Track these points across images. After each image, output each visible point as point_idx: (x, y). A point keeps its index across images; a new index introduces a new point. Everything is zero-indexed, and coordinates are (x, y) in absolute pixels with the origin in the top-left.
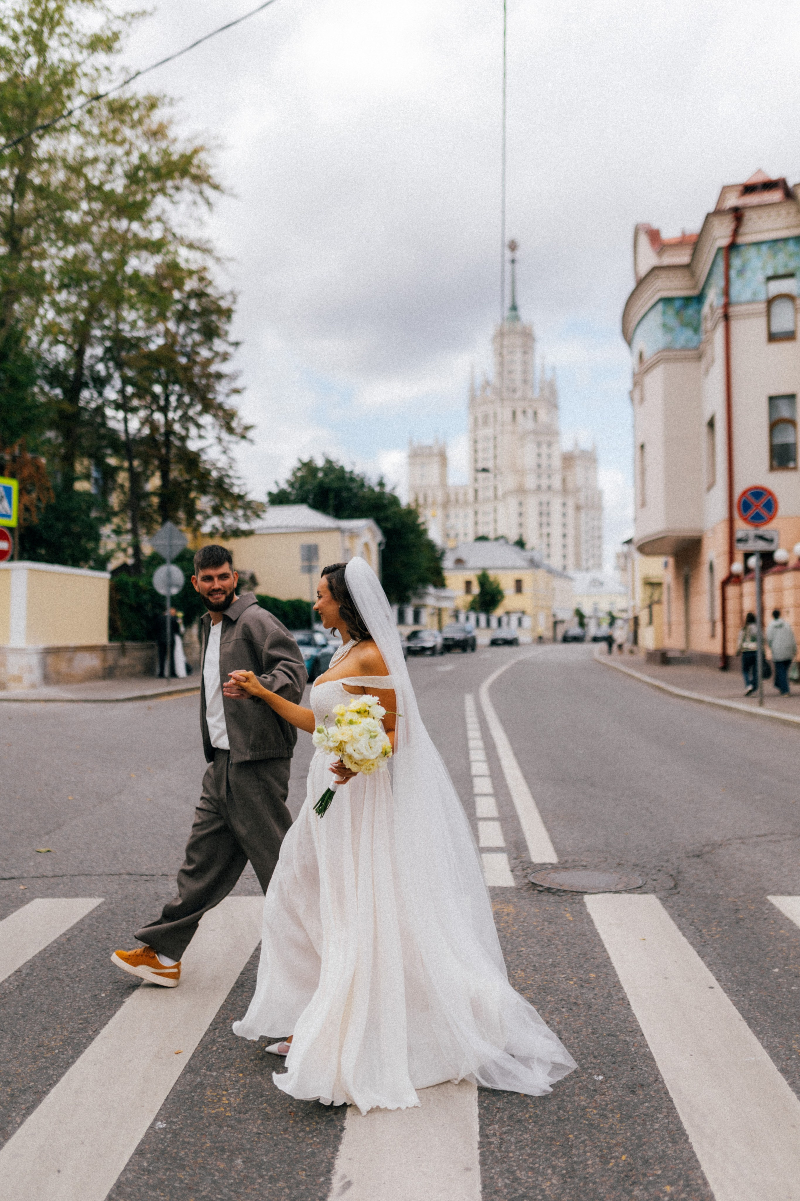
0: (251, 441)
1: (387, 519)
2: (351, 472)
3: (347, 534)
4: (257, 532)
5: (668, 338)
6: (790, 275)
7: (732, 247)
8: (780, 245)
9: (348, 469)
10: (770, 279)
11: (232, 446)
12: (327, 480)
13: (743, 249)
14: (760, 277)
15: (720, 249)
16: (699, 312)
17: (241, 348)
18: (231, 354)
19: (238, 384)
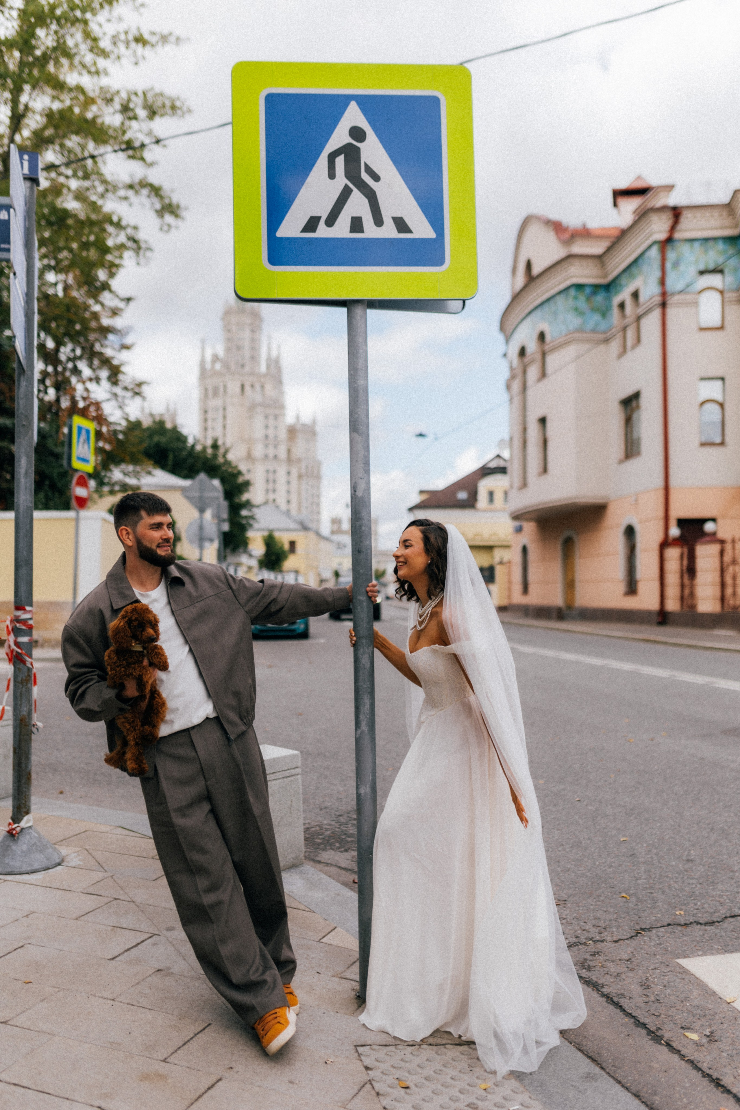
5: (579, 321)
6: (717, 271)
7: (668, 241)
8: (711, 243)
11: (127, 401)
13: (677, 245)
14: (692, 271)
15: (655, 242)
16: (609, 299)
18: (121, 310)
19: (128, 340)
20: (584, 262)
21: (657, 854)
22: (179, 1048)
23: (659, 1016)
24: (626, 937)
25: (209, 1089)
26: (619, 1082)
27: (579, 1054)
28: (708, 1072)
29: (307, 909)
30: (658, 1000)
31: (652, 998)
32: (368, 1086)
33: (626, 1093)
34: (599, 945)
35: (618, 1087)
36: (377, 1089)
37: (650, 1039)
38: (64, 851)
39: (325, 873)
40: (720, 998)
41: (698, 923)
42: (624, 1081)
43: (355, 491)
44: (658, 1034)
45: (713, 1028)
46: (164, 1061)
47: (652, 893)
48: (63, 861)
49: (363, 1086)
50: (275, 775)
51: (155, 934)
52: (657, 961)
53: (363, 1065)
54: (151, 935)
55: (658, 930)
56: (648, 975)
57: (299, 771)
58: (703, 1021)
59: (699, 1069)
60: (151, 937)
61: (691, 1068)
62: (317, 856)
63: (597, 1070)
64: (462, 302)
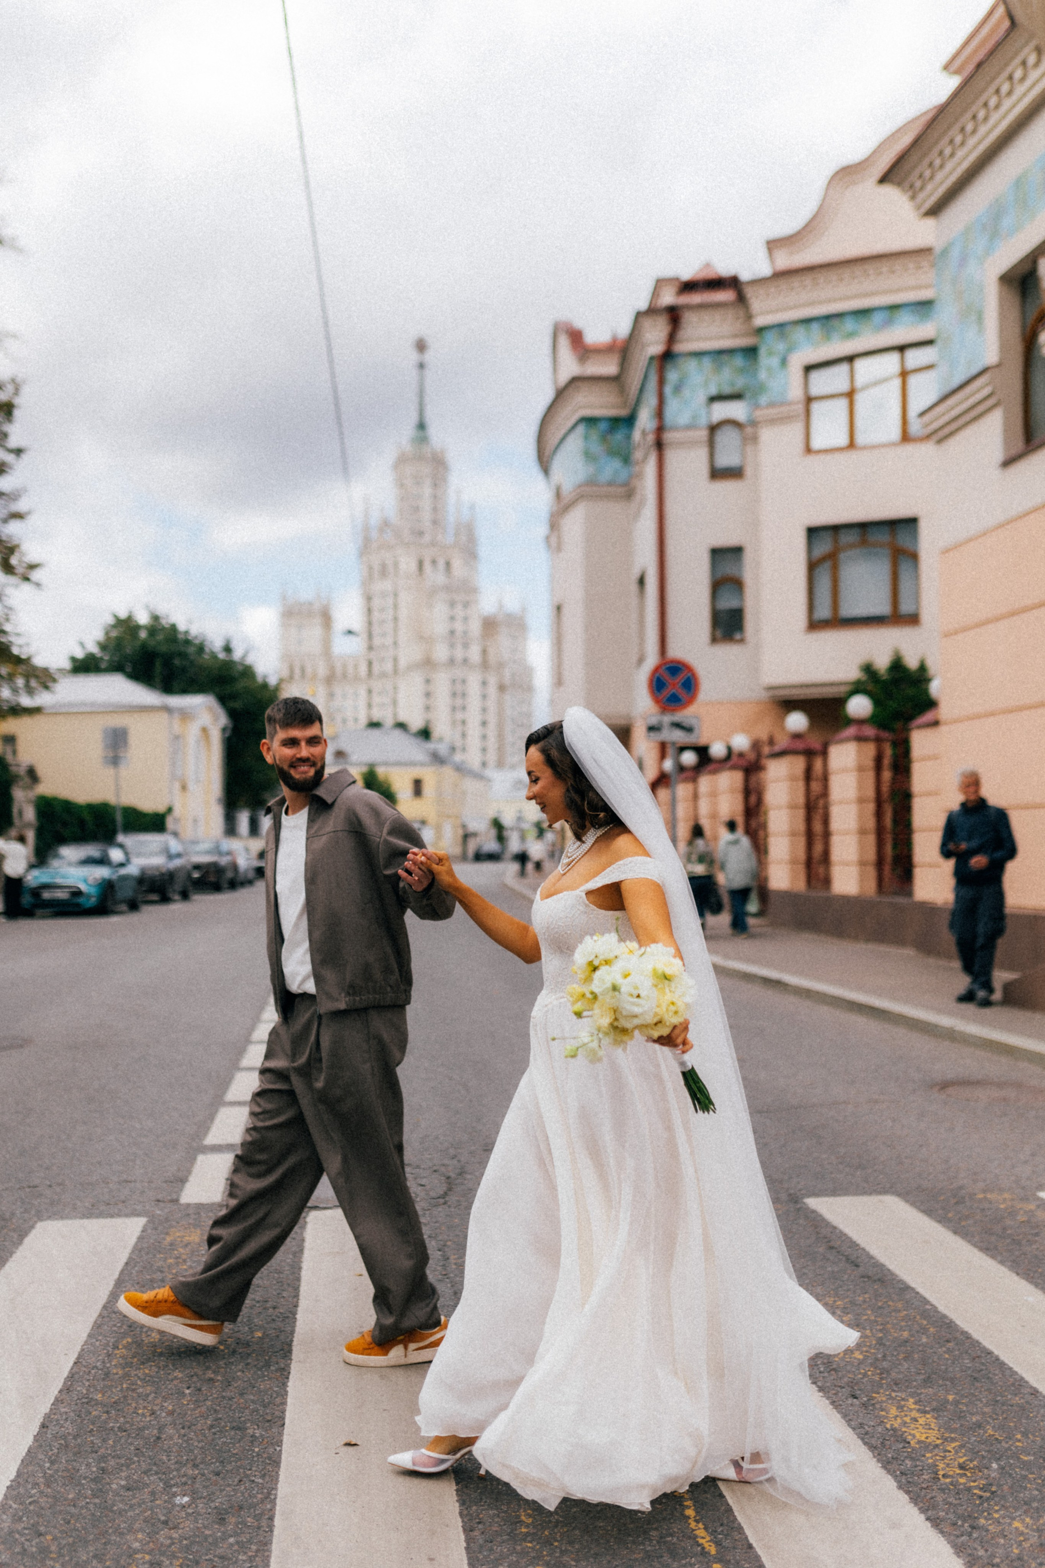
0: (38, 585)
1: (233, 697)
2: (187, 632)
3: (176, 715)
5: (591, 469)
6: (736, 396)
7: (667, 357)
8: (725, 358)
9: (182, 627)
10: (713, 399)
12: (152, 643)
13: (680, 359)
14: (701, 397)
15: (652, 358)
16: (629, 437)
17: (25, 457)
18: (9, 465)
20: (597, 387)
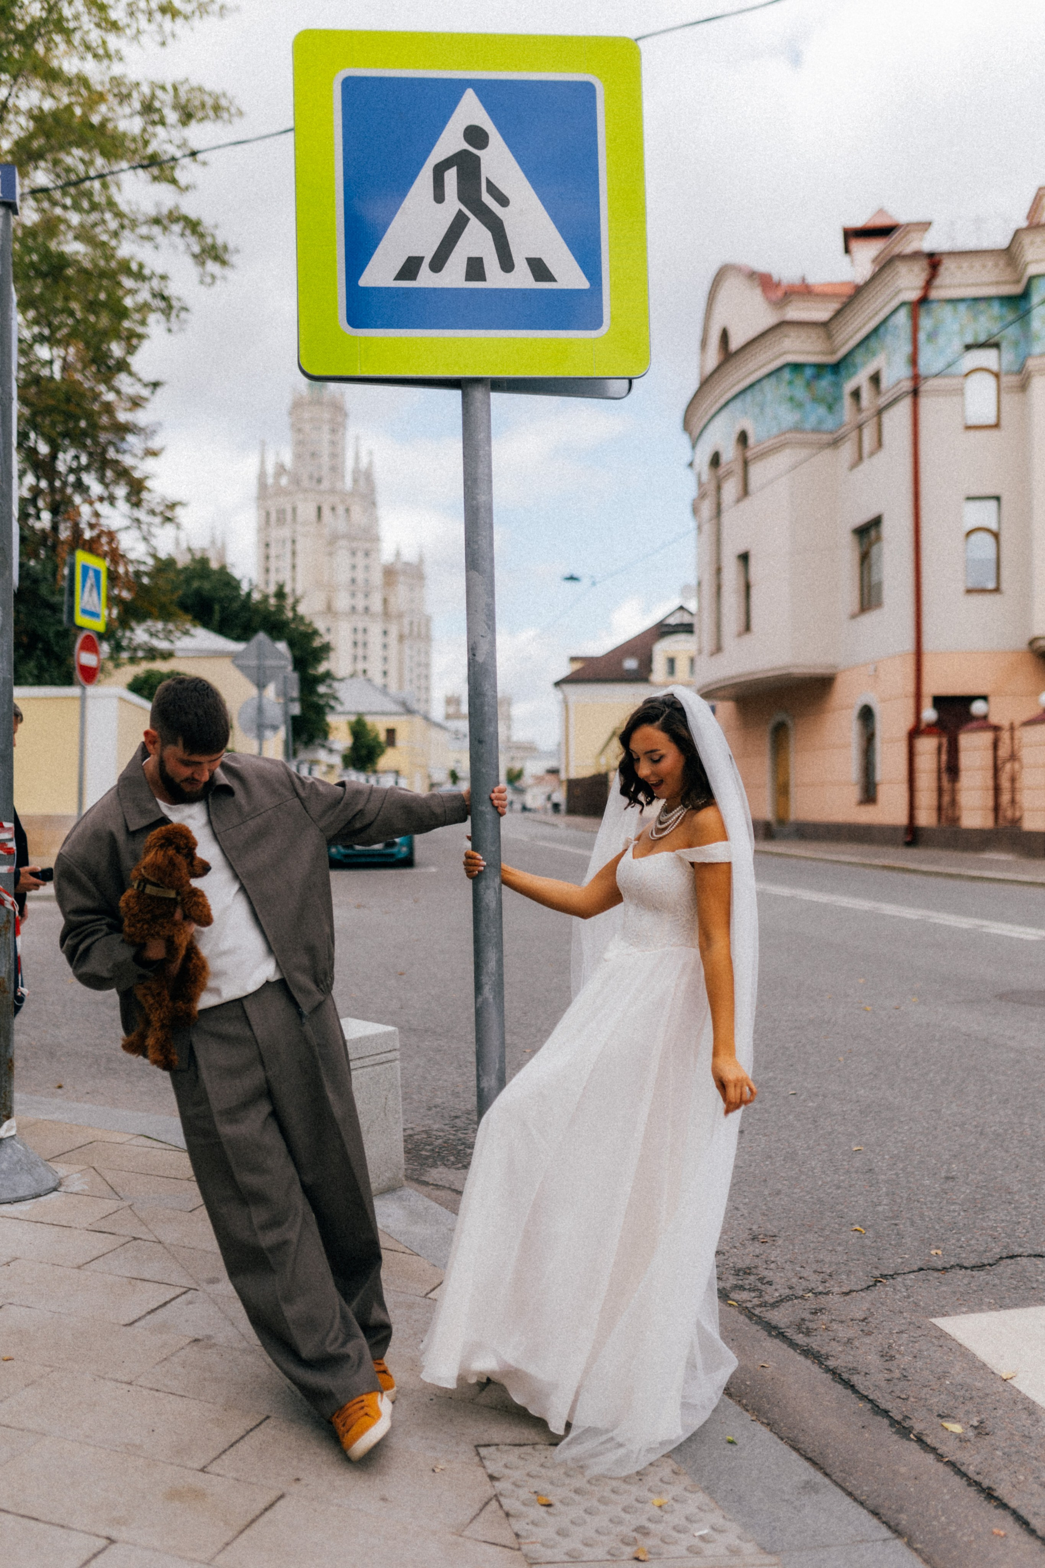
4: (178, 654)
5: (795, 415)
6: (993, 345)
7: (922, 302)
8: (982, 306)
11: (155, 530)
13: (934, 306)
14: (957, 345)
15: (903, 304)
16: (837, 385)
18: (146, 399)
19: (155, 443)
20: (803, 333)
21: (904, 1169)
22: (224, 1452)
23: (907, 1399)
24: (860, 1287)
25: (266, 1509)
26: (850, 1494)
27: (794, 1455)
28: (977, 1478)
29: (408, 1251)
30: (905, 1376)
31: (897, 1374)
32: (494, 1504)
33: (860, 1509)
34: (823, 1299)
35: (848, 1500)
36: (506, 1507)
37: (896, 1433)
38: (62, 1170)
39: (436, 1200)
40: (993, 1373)
41: (962, 1267)
42: (857, 1493)
43: (474, 655)
44: (905, 1425)
45: (983, 1416)
46: (203, 1470)
47: (896, 1225)
48: (60, 1184)
49: (487, 1503)
50: (362, 1060)
51: (190, 1289)
52: (903, 1321)
53: (487, 1473)
54: (185, 1289)
55: (906, 1277)
56: (891, 1341)
57: (397, 1054)
58: (969, 1406)
59: (964, 1475)
60: (185, 1293)
61: (952, 1473)
62: (422, 1175)
63: (819, 1477)
64: (626, 382)
